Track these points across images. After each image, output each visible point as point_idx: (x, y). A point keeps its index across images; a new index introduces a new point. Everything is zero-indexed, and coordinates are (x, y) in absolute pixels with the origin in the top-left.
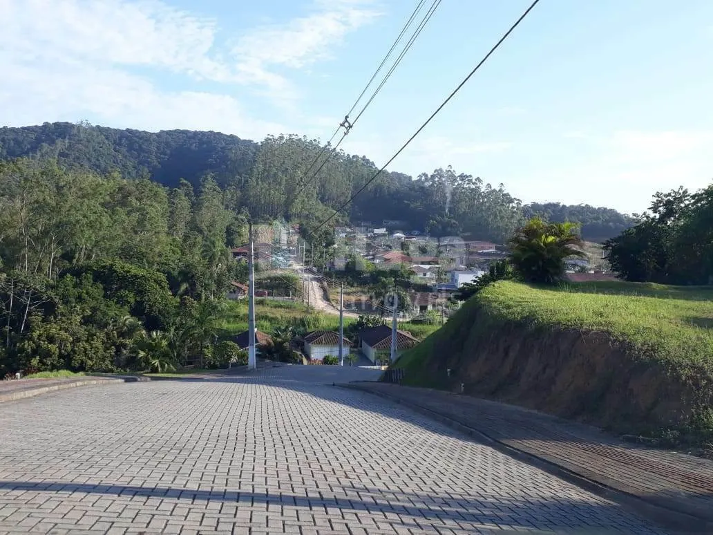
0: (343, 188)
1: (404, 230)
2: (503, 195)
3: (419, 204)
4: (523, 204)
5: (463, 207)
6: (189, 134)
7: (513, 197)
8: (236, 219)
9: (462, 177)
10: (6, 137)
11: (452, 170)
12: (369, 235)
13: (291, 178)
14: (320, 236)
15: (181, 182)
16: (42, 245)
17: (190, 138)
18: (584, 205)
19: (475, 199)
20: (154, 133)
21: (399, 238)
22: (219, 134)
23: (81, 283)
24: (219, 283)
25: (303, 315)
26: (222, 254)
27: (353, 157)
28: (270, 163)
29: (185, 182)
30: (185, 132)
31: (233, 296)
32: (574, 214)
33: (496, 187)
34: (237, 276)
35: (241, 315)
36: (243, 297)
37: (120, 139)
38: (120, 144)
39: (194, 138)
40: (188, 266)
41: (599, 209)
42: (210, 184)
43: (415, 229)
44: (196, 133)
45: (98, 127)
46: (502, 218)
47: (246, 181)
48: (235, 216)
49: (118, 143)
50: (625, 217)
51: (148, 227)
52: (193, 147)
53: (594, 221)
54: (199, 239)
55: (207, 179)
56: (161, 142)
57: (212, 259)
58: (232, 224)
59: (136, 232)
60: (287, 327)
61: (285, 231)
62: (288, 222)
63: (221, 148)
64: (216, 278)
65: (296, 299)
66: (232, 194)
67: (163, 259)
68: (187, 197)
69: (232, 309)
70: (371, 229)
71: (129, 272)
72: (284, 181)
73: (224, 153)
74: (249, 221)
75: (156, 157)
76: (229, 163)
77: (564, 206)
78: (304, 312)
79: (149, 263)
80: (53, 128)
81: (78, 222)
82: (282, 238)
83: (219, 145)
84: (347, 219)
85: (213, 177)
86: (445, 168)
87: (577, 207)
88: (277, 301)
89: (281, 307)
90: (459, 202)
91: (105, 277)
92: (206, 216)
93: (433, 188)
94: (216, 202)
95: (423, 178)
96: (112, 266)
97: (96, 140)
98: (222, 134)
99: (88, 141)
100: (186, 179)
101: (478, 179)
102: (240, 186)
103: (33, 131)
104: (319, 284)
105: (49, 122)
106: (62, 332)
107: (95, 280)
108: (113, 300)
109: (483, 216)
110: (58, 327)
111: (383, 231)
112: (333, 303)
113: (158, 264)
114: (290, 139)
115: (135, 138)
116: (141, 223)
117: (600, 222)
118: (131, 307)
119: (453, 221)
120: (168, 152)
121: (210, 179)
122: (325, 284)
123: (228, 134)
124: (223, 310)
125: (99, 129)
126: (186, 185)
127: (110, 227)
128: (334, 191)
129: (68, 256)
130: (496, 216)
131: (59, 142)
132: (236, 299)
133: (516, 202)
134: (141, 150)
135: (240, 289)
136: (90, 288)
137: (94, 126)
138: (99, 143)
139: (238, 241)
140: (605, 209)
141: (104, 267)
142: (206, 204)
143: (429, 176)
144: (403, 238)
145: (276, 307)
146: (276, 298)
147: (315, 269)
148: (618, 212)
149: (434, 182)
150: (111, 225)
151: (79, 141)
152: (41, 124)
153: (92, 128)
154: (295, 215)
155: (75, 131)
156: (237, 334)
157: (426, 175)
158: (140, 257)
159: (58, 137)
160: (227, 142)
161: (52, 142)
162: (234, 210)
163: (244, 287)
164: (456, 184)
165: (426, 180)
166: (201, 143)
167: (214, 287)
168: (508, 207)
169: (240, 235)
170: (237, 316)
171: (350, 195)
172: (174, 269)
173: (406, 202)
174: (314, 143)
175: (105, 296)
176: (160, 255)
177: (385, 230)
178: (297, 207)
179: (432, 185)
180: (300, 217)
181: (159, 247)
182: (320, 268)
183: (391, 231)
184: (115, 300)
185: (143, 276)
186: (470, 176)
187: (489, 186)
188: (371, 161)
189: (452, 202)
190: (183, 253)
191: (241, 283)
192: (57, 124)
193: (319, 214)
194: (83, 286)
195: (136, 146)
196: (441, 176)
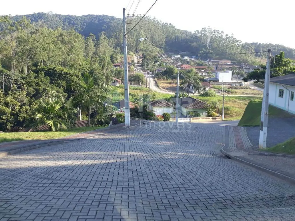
0: (161, 38)
1: (189, 56)
2: (233, 39)
3: (195, 44)
4: (242, 43)
5: (215, 45)
6: (94, 16)
7: (238, 40)
8: (115, 52)
9: (215, 31)
10: (18, 19)
11: (210, 28)
12: (173, 59)
13: (138, 33)
14: (152, 58)
15: (90, 34)
16: (22, 59)
17: (95, 18)
18: (268, 43)
19: (220, 41)
20: (79, 16)
21: (186, 60)
22: (107, 16)
23: (38, 76)
24: (107, 78)
25: (147, 93)
26: (108, 64)
27: (166, 23)
28: (129, 27)
29: (92, 34)
30: (92, 15)
31: (114, 84)
32: (264, 47)
33: (230, 35)
34: (116, 75)
35: (118, 93)
36: (119, 85)
37: (65, 19)
38: (65, 21)
39: (96, 18)
40: (92, 69)
41: (276, 45)
42: (103, 36)
43: (193, 55)
44: (97, 16)
45: (56, 14)
46: (233, 49)
47: (119, 35)
48: (114, 50)
49: (64, 21)
50: (288, 48)
51: (74, 52)
52: (96, 22)
53: (274, 50)
54: (98, 59)
55: (102, 34)
56: (82, 20)
57: (104, 66)
58: (113, 54)
59: (69, 55)
60: (140, 99)
61: (136, 57)
62: (137, 53)
63: (108, 22)
64: (106, 76)
65: (143, 86)
66: (113, 41)
67: (81, 67)
68: (93, 42)
69: (114, 90)
70: (173, 56)
71: (63, 71)
72: (135, 35)
73: (109, 24)
74: (120, 53)
75: (80, 27)
76: (111, 27)
77: (260, 44)
78: (148, 92)
79: (75, 69)
80: (37, 15)
81: (38, 47)
82: (135, 60)
83: (107, 21)
84: (163, 52)
85: (104, 34)
86: (207, 27)
87: (265, 44)
88: (134, 87)
89: (136, 89)
90: (213, 42)
91: (51, 74)
92: (101, 50)
93: (201, 37)
94: (106, 44)
95: (197, 32)
96: (54, 68)
97: (55, 20)
98: (108, 16)
99: (52, 20)
100: (92, 33)
101: (222, 32)
102: (116, 37)
103: (29, 16)
104: (153, 79)
105: (35, 13)
106: (13, 100)
107: (46, 75)
108: (55, 85)
109: (224, 49)
110: (12, 97)
111: (179, 56)
112: (160, 88)
113: (79, 69)
114: (137, 16)
115: (71, 19)
116: (70, 50)
117: (276, 50)
118: (64, 88)
119: (211, 51)
120: (85, 24)
121: (103, 34)
122: (156, 79)
123: (111, 16)
124: (109, 91)
125: (57, 15)
126: (92, 36)
127: (55, 50)
128: (157, 39)
129: (36, 65)
130: (230, 48)
131: (40, 21)
132: (115, 86)
133: (239, 42)
134: (74, 24)
135: (117, 81)
136: (43, 78)
137: (54, 14)
138: (56, 21)
139: (116, 61)
140: (278, 45)
141: (50, 69)
142: (102, 45)
143: (200, 31)
144: (188, 59)
145: (134, 89)
146: (134, 85)
147: (150, 73)
148: (284, 46)
149: (202, 34)
150: (55, 49)
151: (48, 20)
152: (32, 14)
153: (54, 15)
154: (140, 50)
155: (46, 16)
156: (116, 102)
157: (198, 31)
158: (71, 66)
159: (39, 19)
160: (110, 19)
161: (37, 21)
162: (114, 48)
163: (119, 80)
164: (212, 34)
165: (198, 33)
166: (99, 20)
167: (105, 80)
168: (236, 44)
169: (117, 59)
170: (116, 94)
171: (164, 41)
172: (86, 72)
173: (189, 43)
174: (148, 18)
175: (51, 83)
176: (80, 65)
177: (180, 56)
178: (141, 46)
179: (201, 35)
180: (142, 51)
181: (79, 61)
182: (153, 72)
183: (183, 56)
184: (56, 85)
185: (69, 73)
186: (219, 31)
187: (227, 35)
188: (173, 25)
189: (210, 42)
190: (91, 64)
191: (117, 79)
192: (39, 14)
193: (150, 49)
194: (39, 78)
195: (72, 22)
196: (205, 31)
